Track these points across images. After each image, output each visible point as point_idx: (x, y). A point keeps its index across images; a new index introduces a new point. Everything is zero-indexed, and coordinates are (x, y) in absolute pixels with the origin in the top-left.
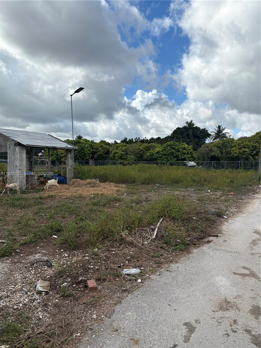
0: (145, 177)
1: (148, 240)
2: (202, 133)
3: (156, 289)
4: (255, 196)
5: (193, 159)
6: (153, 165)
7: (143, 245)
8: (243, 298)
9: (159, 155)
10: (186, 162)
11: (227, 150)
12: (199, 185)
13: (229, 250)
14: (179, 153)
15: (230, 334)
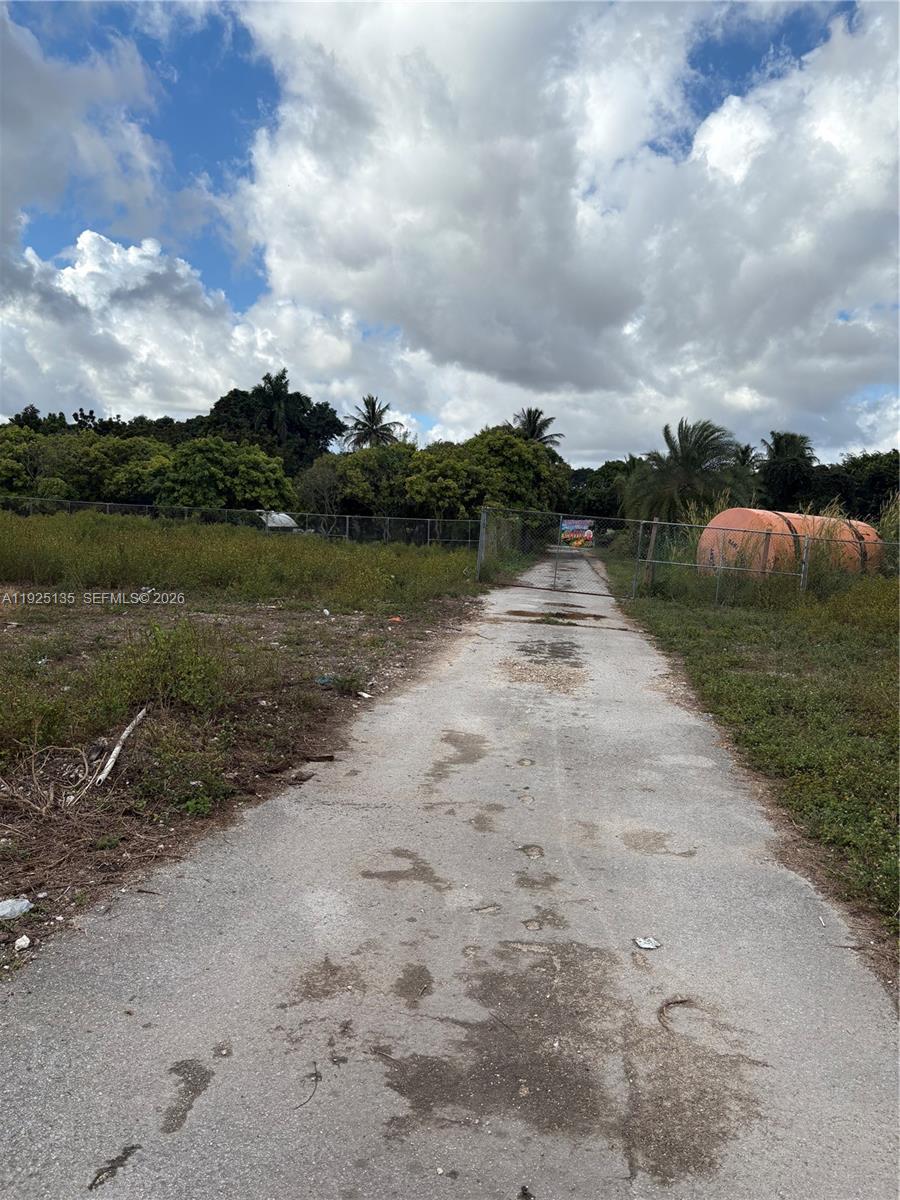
0: (102, 563)
1: (77, 788)
2: (319, 418)
3: (86, 964)
4: (463, 626)
5: (286, 506)
6: (140, 517)
7: (56, 808)
8: (381, 948)
9: (162, 482)
10: (261, 514)
11: (393, 483)
12: (296, 591)
13: (361, 800)
14: (236, 481)
15: (323, 1073)
